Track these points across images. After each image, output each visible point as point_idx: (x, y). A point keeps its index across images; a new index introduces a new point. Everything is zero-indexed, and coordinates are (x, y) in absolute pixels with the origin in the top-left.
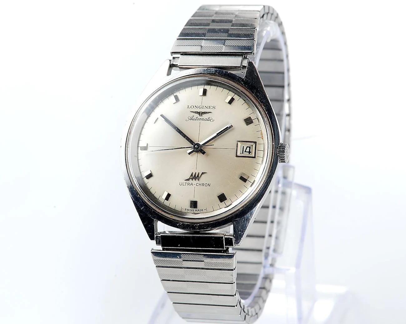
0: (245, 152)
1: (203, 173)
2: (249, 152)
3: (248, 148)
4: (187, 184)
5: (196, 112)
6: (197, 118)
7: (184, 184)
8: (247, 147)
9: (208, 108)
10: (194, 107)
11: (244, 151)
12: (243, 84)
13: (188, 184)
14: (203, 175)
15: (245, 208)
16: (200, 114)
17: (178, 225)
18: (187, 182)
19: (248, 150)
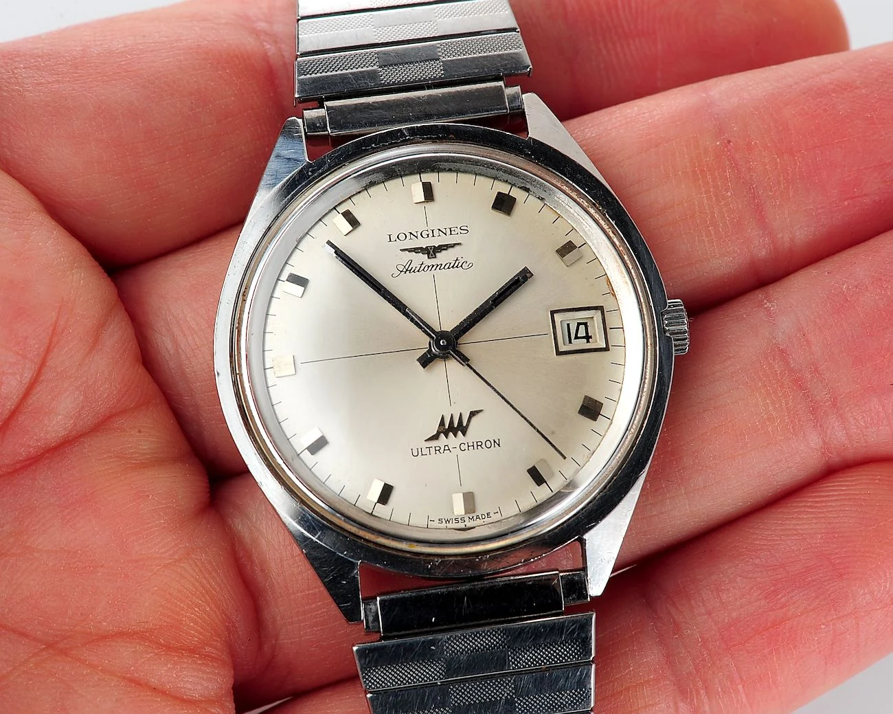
0: (576, 337)
1: (473, 414)
2: (588, 337)
3: (582, 328)
4: (433, 450)
5: (415, 250)
6: (423, 266)
7: (425, 451)
8: (579, 324)
9: (448, 233)
10: (408, 235)
11: (573, 336)
12: (532, 154)
13: (438, 450)
14: (474, 419)
15: (609, 491)
16: (428, 254)
17: (429, 566)
18: (434, 443)
19: (582, 333)
